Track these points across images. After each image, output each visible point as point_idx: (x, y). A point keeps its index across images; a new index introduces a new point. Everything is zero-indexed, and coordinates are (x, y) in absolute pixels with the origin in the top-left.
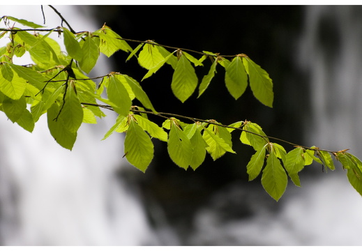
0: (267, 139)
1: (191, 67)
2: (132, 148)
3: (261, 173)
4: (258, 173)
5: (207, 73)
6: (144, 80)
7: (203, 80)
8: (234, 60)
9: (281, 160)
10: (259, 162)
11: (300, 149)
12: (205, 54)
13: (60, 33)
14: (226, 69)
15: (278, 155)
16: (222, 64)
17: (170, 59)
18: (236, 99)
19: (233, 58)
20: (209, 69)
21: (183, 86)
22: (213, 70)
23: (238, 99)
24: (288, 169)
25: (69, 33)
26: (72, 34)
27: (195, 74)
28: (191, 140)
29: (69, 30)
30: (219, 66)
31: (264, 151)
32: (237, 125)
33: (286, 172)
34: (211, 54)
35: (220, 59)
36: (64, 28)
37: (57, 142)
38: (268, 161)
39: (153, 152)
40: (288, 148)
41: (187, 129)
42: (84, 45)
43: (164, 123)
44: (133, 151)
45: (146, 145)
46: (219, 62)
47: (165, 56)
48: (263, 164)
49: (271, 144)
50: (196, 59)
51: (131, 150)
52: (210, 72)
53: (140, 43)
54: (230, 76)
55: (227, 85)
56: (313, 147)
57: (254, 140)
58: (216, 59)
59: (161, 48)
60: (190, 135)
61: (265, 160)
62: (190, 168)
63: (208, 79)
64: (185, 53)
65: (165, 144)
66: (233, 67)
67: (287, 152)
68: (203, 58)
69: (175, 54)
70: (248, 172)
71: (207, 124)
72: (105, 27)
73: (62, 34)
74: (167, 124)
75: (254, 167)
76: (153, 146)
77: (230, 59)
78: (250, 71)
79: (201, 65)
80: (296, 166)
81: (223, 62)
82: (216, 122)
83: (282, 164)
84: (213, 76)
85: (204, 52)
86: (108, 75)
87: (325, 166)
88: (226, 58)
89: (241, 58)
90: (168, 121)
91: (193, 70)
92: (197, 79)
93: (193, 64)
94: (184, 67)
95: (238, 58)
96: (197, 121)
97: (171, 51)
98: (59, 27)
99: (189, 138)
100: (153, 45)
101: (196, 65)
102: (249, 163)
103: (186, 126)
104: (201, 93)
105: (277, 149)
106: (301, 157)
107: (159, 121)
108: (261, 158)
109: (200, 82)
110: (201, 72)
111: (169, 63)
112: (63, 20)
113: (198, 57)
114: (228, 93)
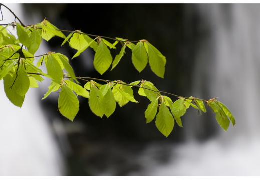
0: (159, 93)
1: (108, 49)
2: (64, 104)
3: (156, 118)
4: (153, 118)
5: (118, 54)
6: (74, 58)
7: (116, 58)
8: (138, 44)
9: (169, 108)
10: (154, 110)
11: (182, 99)
12: (117, 40)
13: (13, 27)
14: (133, 51)
15: (167, 104)
16: (130, 47)
17: (92, 44)
18: (140, 72)
19: (137, 43)
20: (120, 50)
21: (102, 63)
22: (123, 51)
23: (141, 72)
24: (174, 114)
25: (20, 27)
26: (22, 27)
27: (110, 55)
28: (105, 96)
29: (20, 24)
30: (127, 49)
31: (158, 102)
32: (137, 83)
33: (173, 117)
34: (121, 40)
35: (128, 44)
36: (17, 23)
37: (11, 102)
38: (160, 109)
39: (78, 106)
40: (174, 99)
41: (102, 89)
42: (31, 35)
43: (85, 85)
44: (65, 105)
45: (73, 102)
46: (127, 45)
47: (88, 42)
48: (156, 111)
49: (162, 97)
50: (111, 44)
51: (63, 106)
52: (120, 53)
53: (70, 33)
54: (135, 56)
55: (133, 63)
56: (191, 98)
57: (150, 94)
58: (125, 43)
59: (86, 36)
60: (104, 93)
61: (158, 108)
62: (104, 116)
63: (119, 58)
64: (103, 40)
65: (86, 100)
66: (137, 49)
67: (173, 102)
68: (116, 43)
69: (96, 41)
70: (146, 117)
71: (115, 84)
72: (45, 21)
73: (15, 27)
74: (88, 86)
75: (150, 113)
76: (78, 103)
77: (135, 44)
78: (149, 52)
79: (114, 48)
80: (180, 112)
81: (130, 46)
82: (122, 82)
83: (170, 111)
84: (122, 55)
85: (116, 38)
86: (46, 54)
87: (200, 110)
88: (132, 43)
89: (143, 42)
90: (88, 83)
91: (109, 52)
92: (111, 58)
93: (108, 48)
94: (103, 50)
95: (141, 42)
96: (109, 82)
97: (93, 38)
98: (13, 23)
99: (104, 96)
100: (80, 34)
101: (111, 48)
102: (147, 111)
103: (101, 87)
104: (113, 67)
105: (166, 100)
106: (183, 106)
107: (82, 84)
108: (155, 107)
109: (113, 60)
110: (114, 53)
111: (92, 47)
112: (16, 17)
113: (112, 42)
114: (134, 68)
